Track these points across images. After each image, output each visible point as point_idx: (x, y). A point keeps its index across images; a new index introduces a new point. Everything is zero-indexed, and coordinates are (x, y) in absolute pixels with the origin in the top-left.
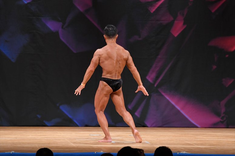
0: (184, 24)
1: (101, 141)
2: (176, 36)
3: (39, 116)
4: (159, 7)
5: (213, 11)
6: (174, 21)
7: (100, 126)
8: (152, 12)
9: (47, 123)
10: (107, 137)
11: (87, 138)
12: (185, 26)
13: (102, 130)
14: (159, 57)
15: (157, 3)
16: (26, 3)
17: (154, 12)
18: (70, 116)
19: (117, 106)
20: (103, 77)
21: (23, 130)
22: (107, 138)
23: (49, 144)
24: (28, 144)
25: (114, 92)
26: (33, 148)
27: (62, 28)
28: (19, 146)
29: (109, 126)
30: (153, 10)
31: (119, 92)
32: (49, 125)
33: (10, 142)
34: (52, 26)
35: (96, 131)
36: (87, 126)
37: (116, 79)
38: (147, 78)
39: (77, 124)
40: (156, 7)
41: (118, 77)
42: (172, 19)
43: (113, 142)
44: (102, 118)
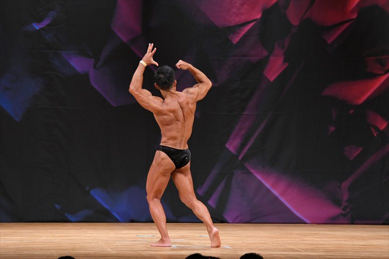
0: (285, 61)
1: (154, 245)
2: (272, 79)
3: (58, 207)
4: (244, 35)
5: (329, 42)
6: (268, 56)
7: (153, 222)
8: (235, 43)
9: (70, 217)
10: (164, 239)
11: (134, 241)
12: (286, 65)
13: (156, 227)
14: (246, 113)
15: (242, 28)
16: (38, 28)
17: (238, 42)
18: (107, 207)
19: (181, 191)
20: (161, 144)
21: (32, 228)
22: (164, 241)
23: (74, 250)
24: (41, 249)
25: (178, 170)
26: (48, 257)
27: (94, 67)
28: (26, 253)
29: (167, 222)
30: (236, 39)
31: (186, 170)
32: (73, 221)
33: (12, 247)
34: (78, 64)
35: (147, 229)
36: (132, 221)
37: (182, 149)
38: (227, 146)
39: (117, 219)
40: (241, 36)
41: (184, 147)
42: (266, 53)
43: (174, 246)
44: (157, 209)
